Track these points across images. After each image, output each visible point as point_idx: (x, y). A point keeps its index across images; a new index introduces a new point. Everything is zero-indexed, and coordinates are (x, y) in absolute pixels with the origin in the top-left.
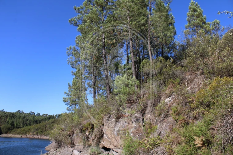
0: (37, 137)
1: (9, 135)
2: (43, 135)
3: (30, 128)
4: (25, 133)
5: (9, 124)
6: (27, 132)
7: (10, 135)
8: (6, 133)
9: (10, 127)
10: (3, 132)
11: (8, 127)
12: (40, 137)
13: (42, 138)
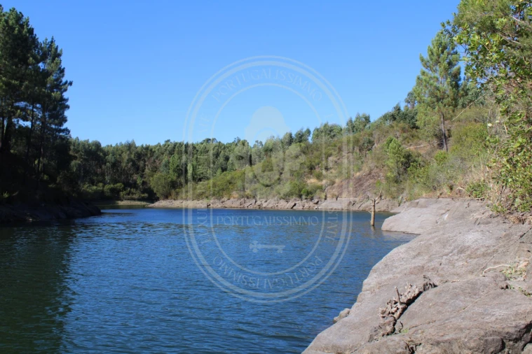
0: (256, 206)
1: (174, 201)
2: (274, 196)
3: (232, 178)
4: (219, 193)
5: (171, 171)
6: (223, 190)
7: (176, 204)
8: (166, 197)
9: (175, 178)
10: (158, 195)
11: (170, 179)
12: (265, 205)
13: (270, 206)
